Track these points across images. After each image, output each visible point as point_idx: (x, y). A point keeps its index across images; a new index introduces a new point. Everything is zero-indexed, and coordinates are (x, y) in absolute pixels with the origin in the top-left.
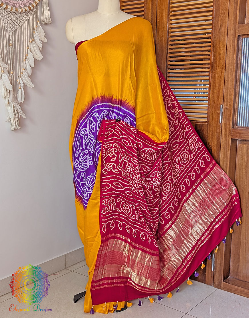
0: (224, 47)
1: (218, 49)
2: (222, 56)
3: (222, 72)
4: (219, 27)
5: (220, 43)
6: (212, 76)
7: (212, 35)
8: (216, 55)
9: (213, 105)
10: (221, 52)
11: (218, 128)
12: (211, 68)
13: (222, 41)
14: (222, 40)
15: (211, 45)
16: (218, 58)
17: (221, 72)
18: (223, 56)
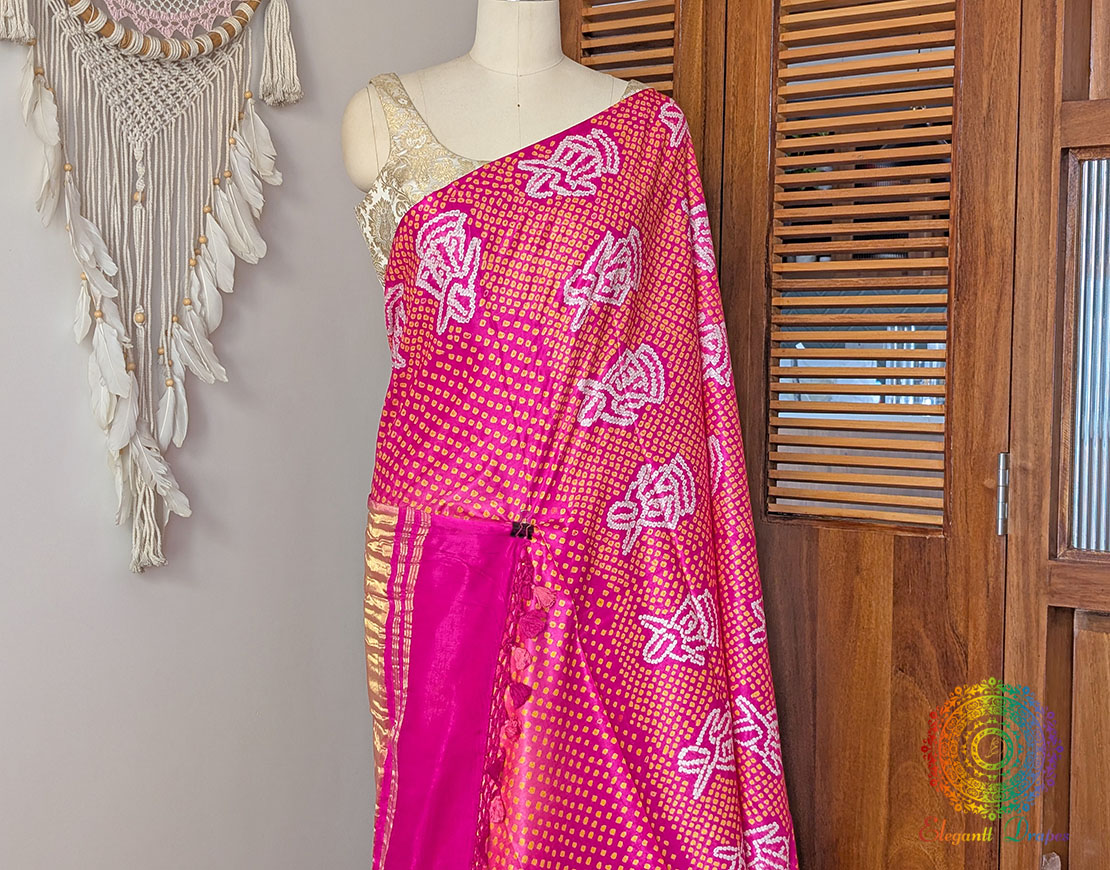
0: (1005, 198)
1: (982, 206)
2: (996, 239)
3: (999, 307)
4: (984, 112)
5: (987, 184)
6: (957, 327)
7: (955, 149)
8: (971, 235)
9: (968, 452)
10: (996, 223)
11: (991, 556)
12: (953, 292)
13: (996, 174)
14: (997, 172)
15: (952, 188)
16: (983, 247)
17: (995, 307)
18: (1002, 239)
